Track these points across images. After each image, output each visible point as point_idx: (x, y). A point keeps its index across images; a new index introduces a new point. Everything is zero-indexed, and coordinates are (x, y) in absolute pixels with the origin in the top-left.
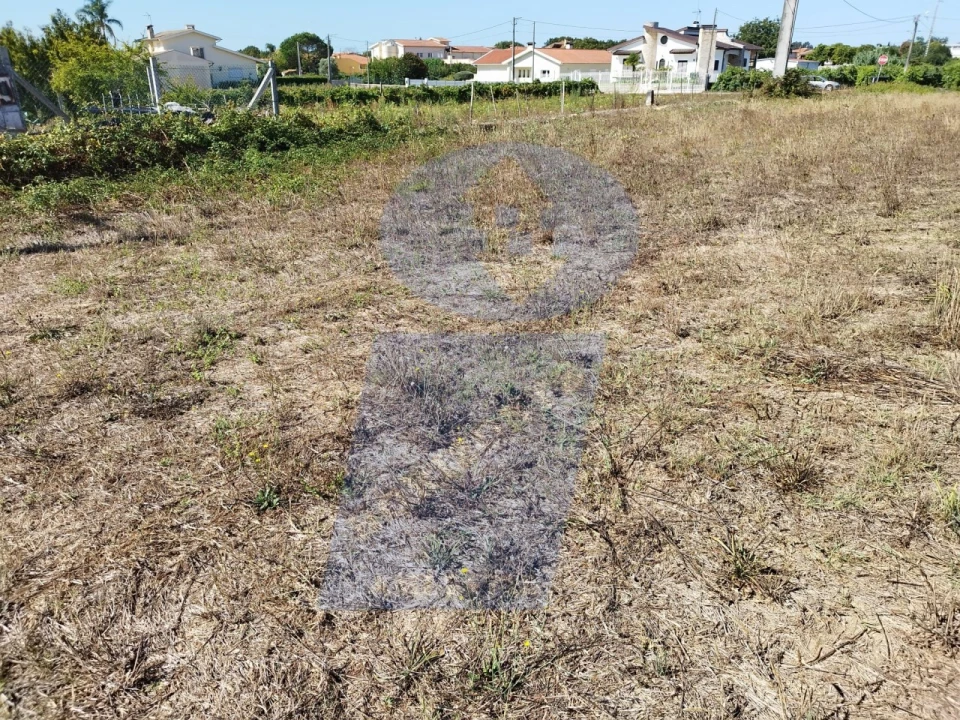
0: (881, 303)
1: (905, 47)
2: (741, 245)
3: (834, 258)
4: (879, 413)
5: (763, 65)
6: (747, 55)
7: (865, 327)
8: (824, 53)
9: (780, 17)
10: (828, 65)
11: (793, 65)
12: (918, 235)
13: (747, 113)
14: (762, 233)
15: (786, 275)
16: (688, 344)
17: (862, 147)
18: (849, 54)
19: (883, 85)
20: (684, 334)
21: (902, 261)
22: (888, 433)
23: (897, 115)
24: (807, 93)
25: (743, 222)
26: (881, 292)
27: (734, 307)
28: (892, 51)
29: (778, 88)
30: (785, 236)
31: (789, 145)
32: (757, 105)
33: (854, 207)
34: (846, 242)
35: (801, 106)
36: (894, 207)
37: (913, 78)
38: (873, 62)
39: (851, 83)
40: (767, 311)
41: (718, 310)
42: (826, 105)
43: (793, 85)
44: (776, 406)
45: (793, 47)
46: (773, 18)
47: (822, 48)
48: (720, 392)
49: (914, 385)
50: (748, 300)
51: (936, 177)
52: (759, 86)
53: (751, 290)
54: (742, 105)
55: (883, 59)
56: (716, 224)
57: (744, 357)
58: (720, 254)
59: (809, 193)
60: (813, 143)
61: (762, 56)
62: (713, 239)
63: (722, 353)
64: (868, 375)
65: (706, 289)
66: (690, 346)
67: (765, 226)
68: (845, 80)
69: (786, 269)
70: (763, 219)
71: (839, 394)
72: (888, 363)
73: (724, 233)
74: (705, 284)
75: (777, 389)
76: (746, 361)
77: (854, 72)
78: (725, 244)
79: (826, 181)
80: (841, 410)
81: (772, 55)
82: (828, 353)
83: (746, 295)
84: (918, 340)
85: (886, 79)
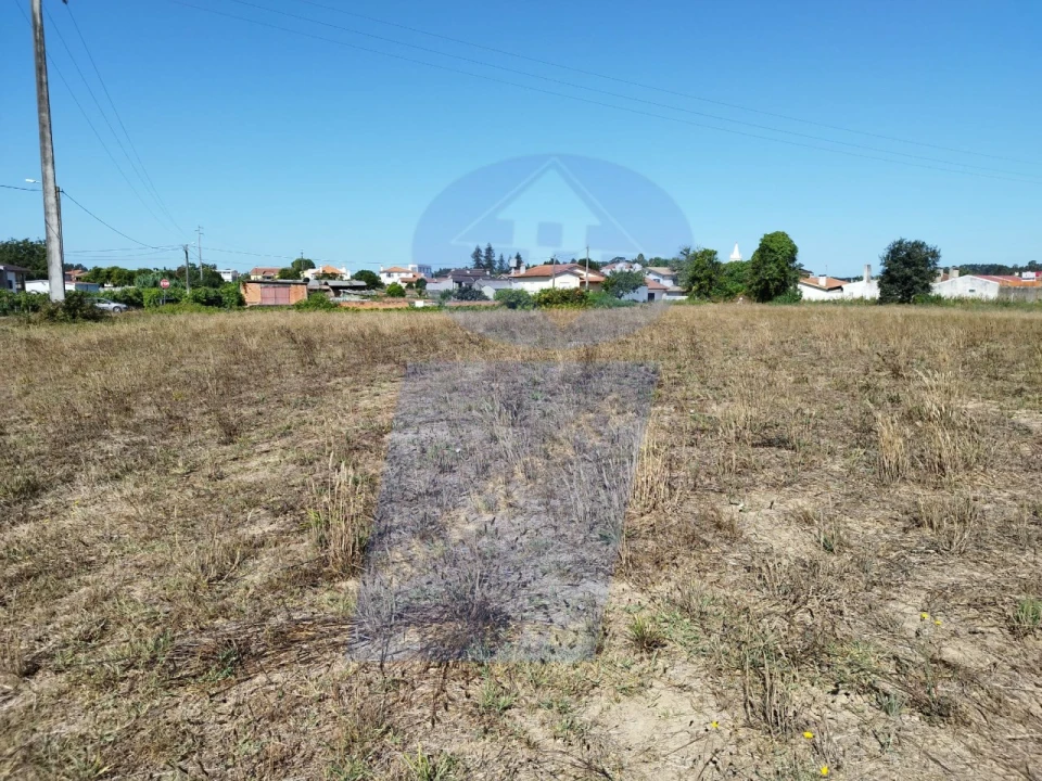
0: (262, 544)
1: (181, 271)
2: (77, 512)
3: (193, 503)
4: (312, 685)
5: (34, 287)
6: (11, 277)
7: (257, 578)
8: (100, 276)
9: (43, 238)
10: (108, 286)
11: (71, 287)
12: (264, 458)
13: (32, 343)
14: (100, 489)
15: (147, 538)
16: (45, 682)
17: (174, 372)
18: (128, 277)
19: (169, 306)
20: (31, 671)
21: (263, 491)
22: (329, 705)
23: (196, 336)
24: (97, 316)
25: (69, 479)
26: (256, 531)
27: (94, 601)
28: (169, 275)
29: (60, 313)
30: (128, 486)
31: (96, 378)
32: (39, 332)
33: (191, 439)
34: (199, 481)
35: (93, 332)
36: (231, 433)
37: (196, 300)
38: (156, 284)
39: (139, 305)
40: (138, 594)
41: (71, 613)
42: (123, 329)
43: (77, 309)
44: (195, 730)
45: (66, 268)
46: (33, 239)
47: (97, 271)
48: (114, 743)
49: (332, 634)
50: (111, 586)
51: (256, 396)
52: (35, 309)
53: (109, 569)
54: (20, 332)
55: (165, 283)
56: (33, 490)
57: (131, 673)
58: (51, 531)
59: (137, 429)
60: (123, 373)
61: (31, 278)
62: (34, 511)
63: (99, 677)
64: (283, 639)
65: (45, 587)
66: (45, 684)
67: (99, 480)
68: (133, 302)
69: (144, 532)
70: (94, 471)
71: (260, 679)
72: (296, 616)
73: (48, 500)
74: (41, 580)
75: (187, 705)
76: (134, 679)
77: (139, 294)
78: (54, 513)
79: (151, 412)
80: (272, 698)
81: (45, 277)
82: (231, 628)
83: (105, 579)
84: (312, 577)
85: (173, 300)
